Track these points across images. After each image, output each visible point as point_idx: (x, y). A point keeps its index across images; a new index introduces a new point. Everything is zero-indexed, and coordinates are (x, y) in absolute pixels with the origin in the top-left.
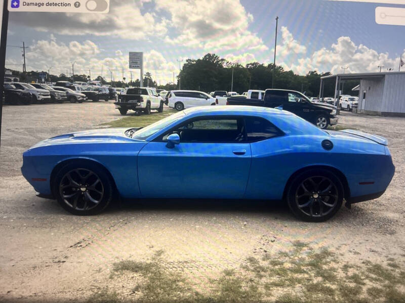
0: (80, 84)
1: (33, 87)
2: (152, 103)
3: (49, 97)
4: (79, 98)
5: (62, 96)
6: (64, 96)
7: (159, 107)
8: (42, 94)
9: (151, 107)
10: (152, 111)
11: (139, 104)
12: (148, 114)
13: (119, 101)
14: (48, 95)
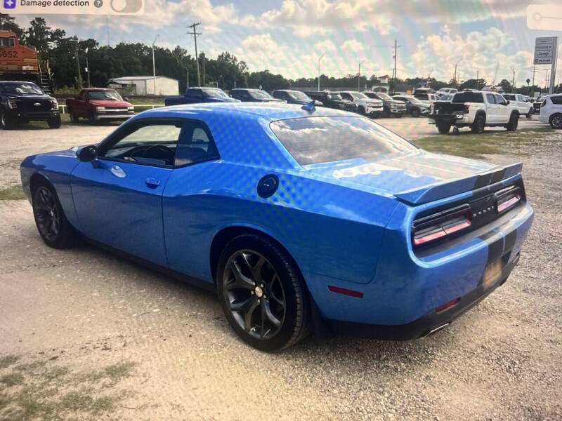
0: (447, 91)
1: (365, 96)
2: (488, 116)
3: (382, 109)
4: (424, 110)
5: (399, 108)
6: (402, 108)
7: (507, 122)
8: (372, 105)
9: (487, 122)
10: (486, 128)
11: (461, 117)
12: (478, 133)
13: (435, 112)
14: (380, 107)
